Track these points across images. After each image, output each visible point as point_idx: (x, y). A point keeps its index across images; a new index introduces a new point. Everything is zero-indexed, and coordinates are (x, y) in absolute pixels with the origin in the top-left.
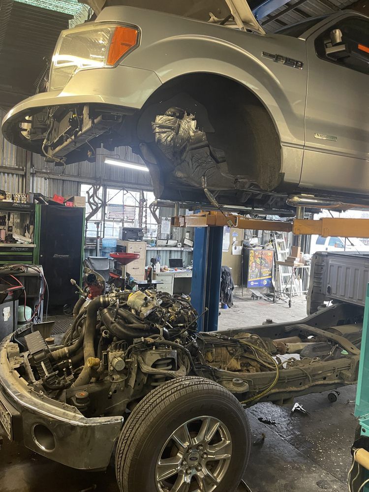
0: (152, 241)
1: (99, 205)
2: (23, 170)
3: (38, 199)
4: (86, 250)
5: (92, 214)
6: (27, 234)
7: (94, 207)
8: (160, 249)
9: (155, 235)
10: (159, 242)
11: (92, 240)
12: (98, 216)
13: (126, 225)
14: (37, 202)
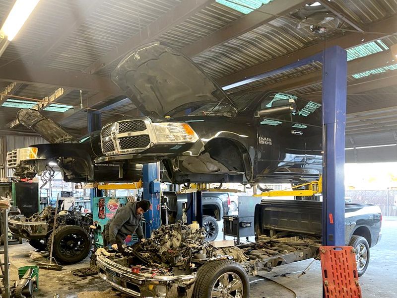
0: (81, 197)
1: (47, 180)
2: (2, 165)
3: (13, 180)
4: (41, 204)
5: (43, 185)
6: (8, 197)
7: (45, 182)
8: (85, 201)
9: (82, 194)
10: (85, 198)
11: (45, 198)
12: (47, 186)
13: (64, 190)
14: (12, 181)
